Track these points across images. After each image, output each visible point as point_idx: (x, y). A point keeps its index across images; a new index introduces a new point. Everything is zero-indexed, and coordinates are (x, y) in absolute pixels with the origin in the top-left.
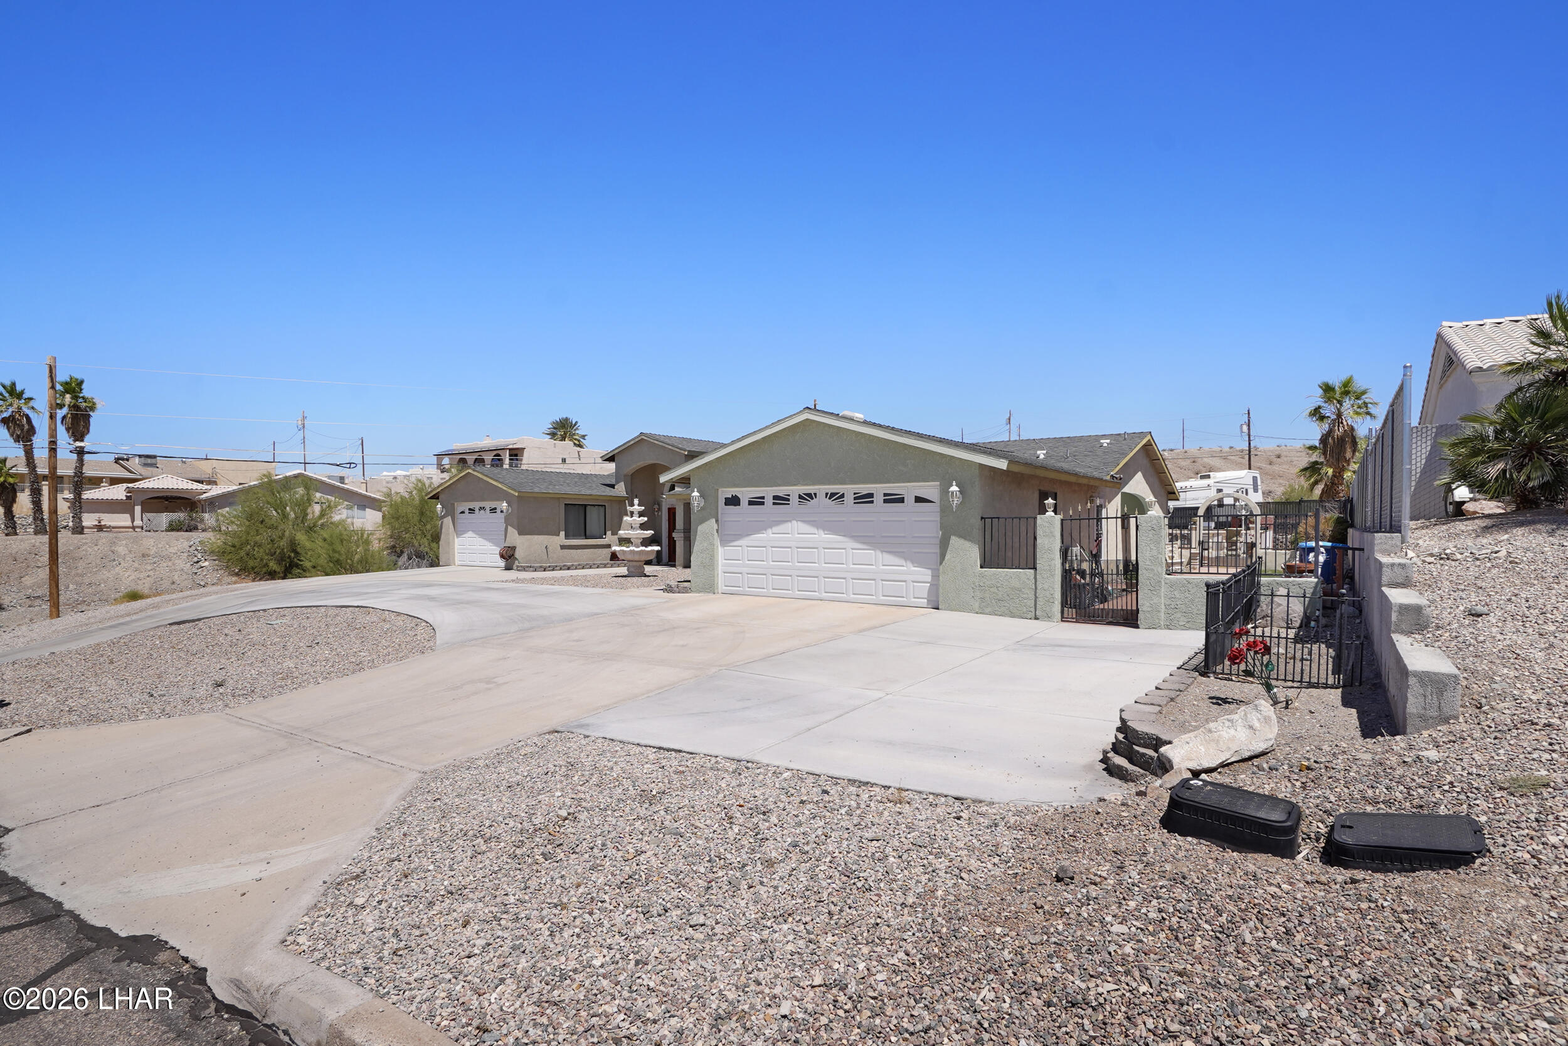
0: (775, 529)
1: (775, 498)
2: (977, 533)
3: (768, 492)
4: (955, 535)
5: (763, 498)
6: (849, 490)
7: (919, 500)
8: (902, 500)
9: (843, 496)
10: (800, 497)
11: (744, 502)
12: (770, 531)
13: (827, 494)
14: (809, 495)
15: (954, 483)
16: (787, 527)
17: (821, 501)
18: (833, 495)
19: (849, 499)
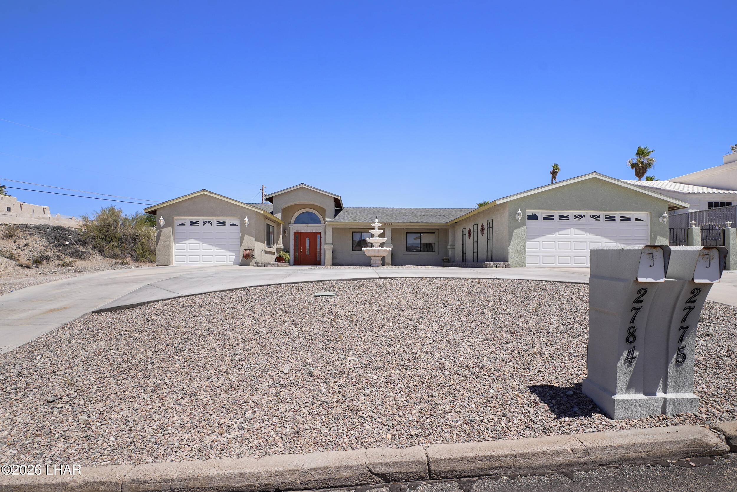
0: (560, 232)
1: (560, 216)
2: (668, 234)
3: (556, 213)
4: (659, 235)
5: (553, 216)
6: (603, 214)
7: (637, 220)
8: (629, 220)
9: (599, 217)
10: (575, 216)
11: (540, 218)
12: (557, 233)
13: (590, 216)
14: (581, 216)
15: (665, 212)
16: (568, 231)
17: (587, 218)
18: (594, 216)
19: (603, 218)
